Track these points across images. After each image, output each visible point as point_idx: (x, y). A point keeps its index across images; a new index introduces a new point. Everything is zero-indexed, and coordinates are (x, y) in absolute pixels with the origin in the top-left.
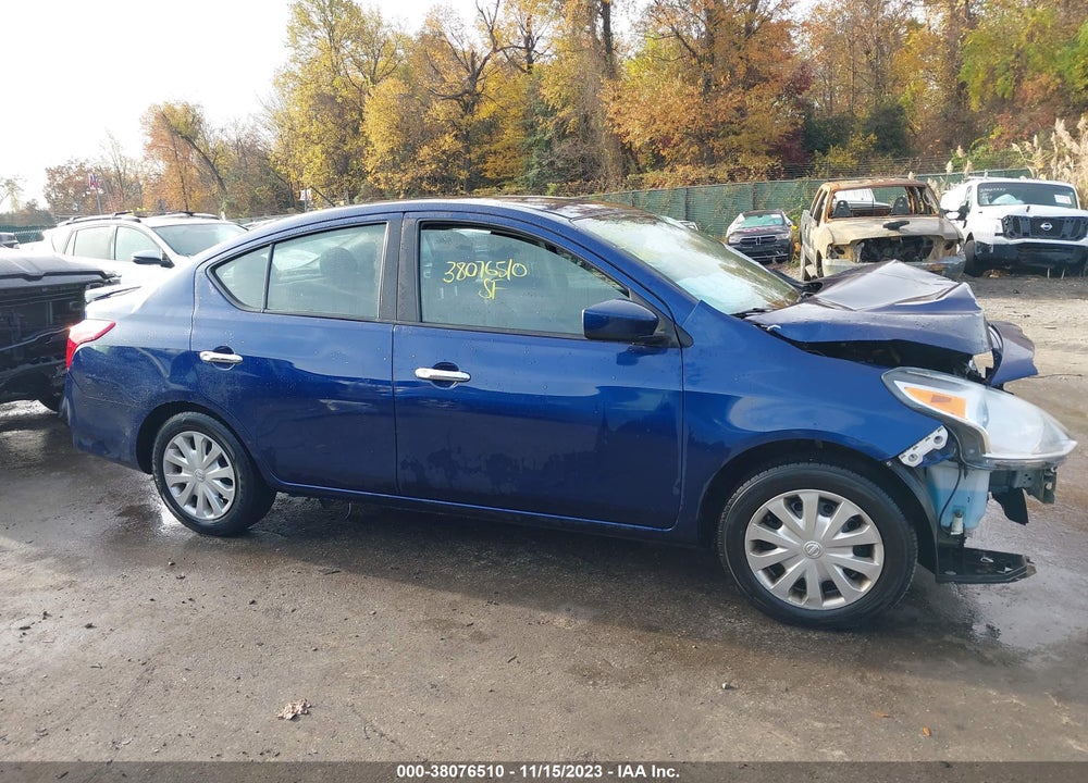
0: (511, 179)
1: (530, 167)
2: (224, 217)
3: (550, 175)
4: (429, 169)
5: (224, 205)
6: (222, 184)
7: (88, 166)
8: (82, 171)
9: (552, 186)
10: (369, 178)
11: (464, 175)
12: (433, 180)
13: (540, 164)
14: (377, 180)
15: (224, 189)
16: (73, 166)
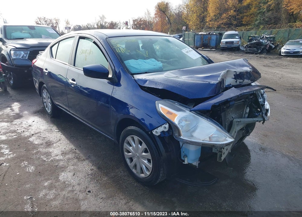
0: (250, 24)
1: (257, 20)
2: (169, 34)
3: (263, 23)
4: (225, 21)
5: (170, 30)
6: (171, 24)
7: (142, 19)
8: (141, 21)
9: (262, 26)
10: (207, 23)
11: (235, 23)
12: (225, 24)
13: (260, 19)
14: (209, 24)
15: (171, 26)
16: (139, 19)
